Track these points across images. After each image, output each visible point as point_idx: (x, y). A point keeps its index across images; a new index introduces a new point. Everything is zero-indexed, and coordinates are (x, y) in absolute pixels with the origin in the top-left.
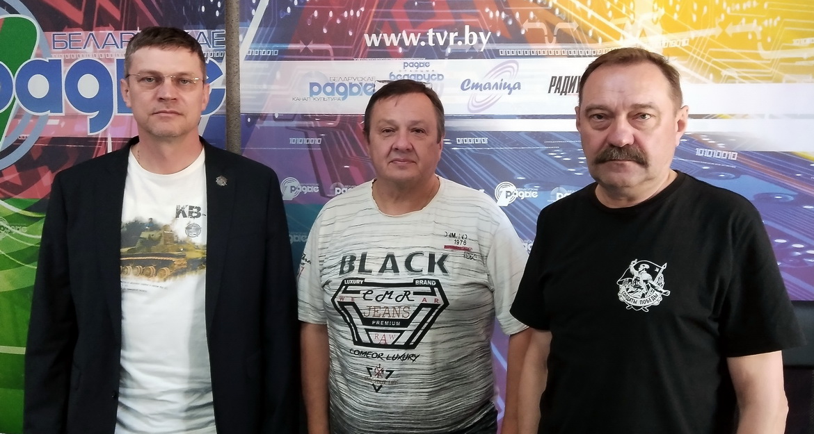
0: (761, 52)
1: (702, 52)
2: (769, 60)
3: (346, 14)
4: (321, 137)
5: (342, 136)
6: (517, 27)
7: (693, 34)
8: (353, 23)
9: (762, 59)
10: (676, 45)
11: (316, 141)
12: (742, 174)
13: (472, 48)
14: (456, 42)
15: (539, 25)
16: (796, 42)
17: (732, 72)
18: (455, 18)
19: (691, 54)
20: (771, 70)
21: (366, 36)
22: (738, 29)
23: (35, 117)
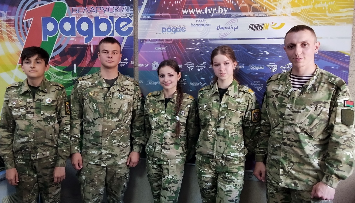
0: (328, 14)
1: (306, 14)
2: (330, 17)
3: (175, 2)
4: (166, 47)
5: (173, 46)
6: (237, 6)
7: (303, 8)
8: (178, 6)
9: (328, 17)
10: (296, 12)
11: (164, 48)
13: (221, 14)
14: (215, 12)
15: (245, 5)
16: (341, 10)
17: (317, 22)
18: (215, 3)
19: (302, 15)
20: (331, 21)
21: (183, 10)
22: (319, 6)
23: (66, 37)
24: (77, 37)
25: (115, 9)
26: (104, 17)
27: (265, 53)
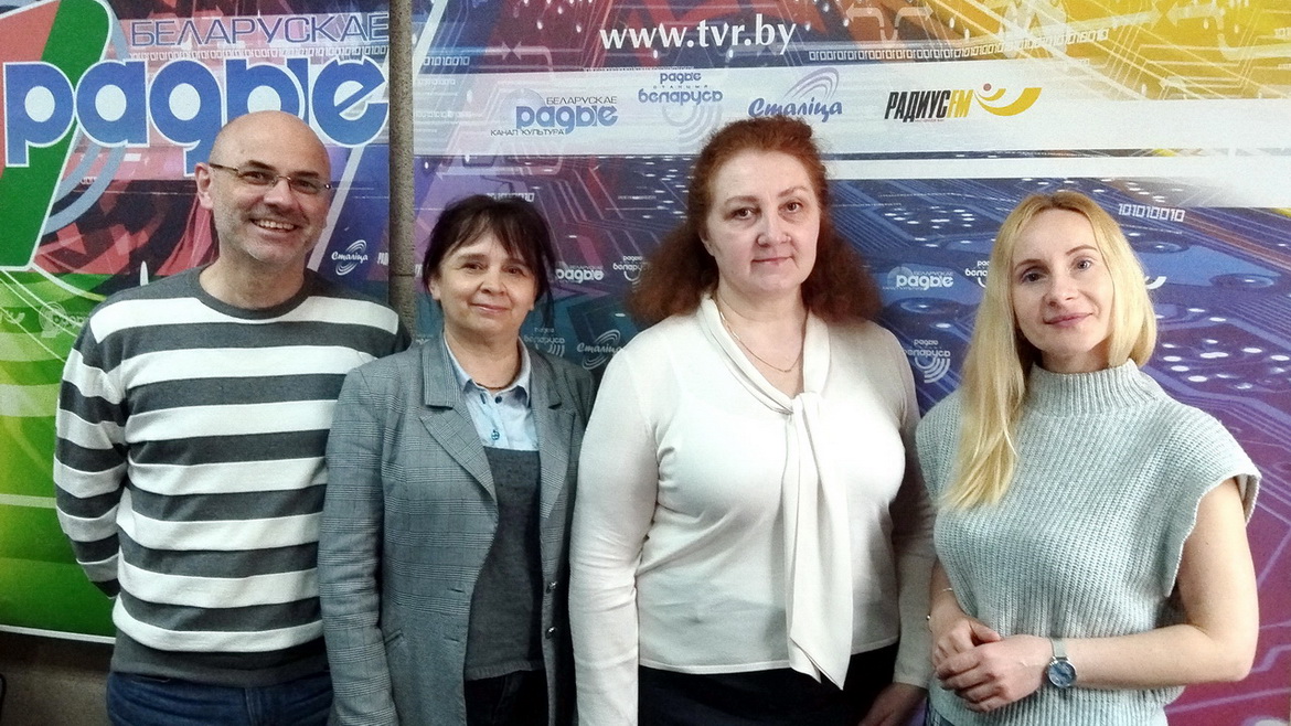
0: (1224, 49)
1: (1129, 51)
2: (1236, 62)
4: (533, 191)
5: (565, 188)
6: (836, 15)
7: (1115, 22)
8: (582, 12)
9: (1225, 61)
10: (1087, 40)
11: (527, 197)
12: (1192, 243)
13: (767, 49)
14: (741, 40)
15: (870, 12)
16: (1279, 33)
17: (1177, 82)
18: (741, 3)
19: (1112, 53)
20: (1238, 78)
21: (603, 33)
22: (1187, 13)
23: (105, 150)
24: (153, 149)
25: (314, 29)
26: (268, 60)
27: (957, 219)
